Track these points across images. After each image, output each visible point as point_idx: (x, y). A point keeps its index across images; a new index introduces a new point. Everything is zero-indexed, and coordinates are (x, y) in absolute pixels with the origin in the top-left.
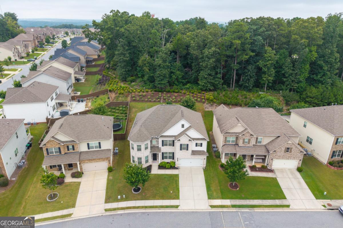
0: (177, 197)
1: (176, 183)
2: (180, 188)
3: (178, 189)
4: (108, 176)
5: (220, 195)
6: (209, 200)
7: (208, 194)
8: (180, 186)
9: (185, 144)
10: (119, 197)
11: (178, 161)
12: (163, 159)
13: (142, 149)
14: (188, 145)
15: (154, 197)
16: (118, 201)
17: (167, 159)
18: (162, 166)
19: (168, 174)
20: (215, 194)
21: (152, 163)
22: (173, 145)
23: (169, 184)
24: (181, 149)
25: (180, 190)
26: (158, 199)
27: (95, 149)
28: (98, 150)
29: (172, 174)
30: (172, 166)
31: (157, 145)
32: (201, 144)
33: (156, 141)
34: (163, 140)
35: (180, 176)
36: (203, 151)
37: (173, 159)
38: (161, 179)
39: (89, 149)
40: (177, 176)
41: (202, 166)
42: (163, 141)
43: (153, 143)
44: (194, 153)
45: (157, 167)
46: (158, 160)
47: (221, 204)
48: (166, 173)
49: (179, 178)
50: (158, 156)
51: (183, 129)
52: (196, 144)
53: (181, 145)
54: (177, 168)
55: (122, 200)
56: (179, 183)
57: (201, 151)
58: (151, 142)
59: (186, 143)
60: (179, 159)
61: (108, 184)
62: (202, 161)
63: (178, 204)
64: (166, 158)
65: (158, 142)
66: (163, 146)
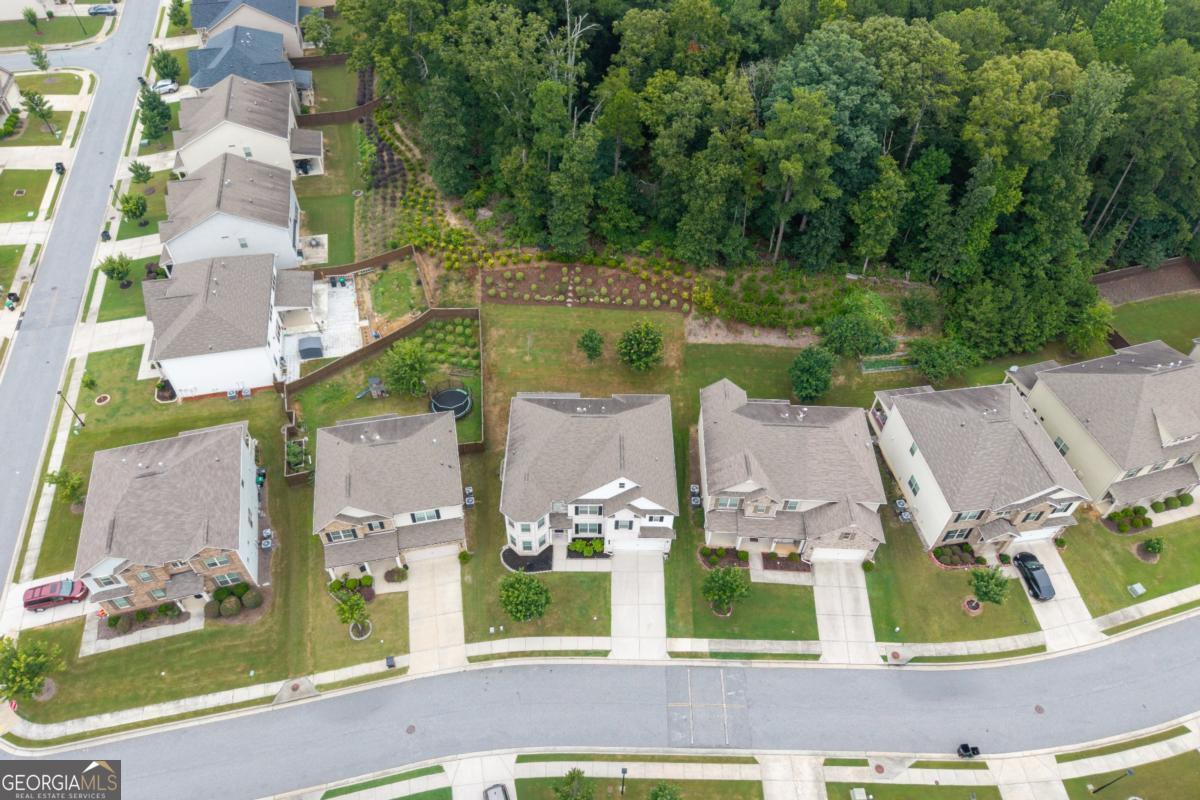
0: (605, 630)
1: (605, 597)
2: (612, 608)
3: (608, 612)
4: (463, 575)
5: (692, 628)
6: (669, 639)
7: (669, 626)
8: (612, 603)
9: (626, 520)
10: (492, 630)
12: (577, 533)
13: (532, 529)
14: (631, 522)
16: (490, 637)
17: (586, 532)
18: (575, 549)
19: (589, 572)
21: (553, 541)
22: (600, 514)
23: (591, 598)
24: (616, 527)
25: (613, 613)
26: (569, 635)
27: (427, 521)
28: (435, 523)
29: (597, 572)
30: (598, 550)
31: (564, 513)
32: (662, 518)
33: (562, 507)
34: (577, 505)
35: (614, 577)
36: (664, 527)
37: (600, 532)
38: (573, 587)
39: (414, 520)
40: (606, 577)
41: (662, 549)
42: (577, 508)
43: (556, 509)
44: (645, 531)
45: (565, 551)
47: (689, 649)
48: (584, 570)
49: (612, 583)
51: (622, 490)
52: (651, 518)
53: (617, 522)
54: (607, 556)
55: (498, 635)
56: (610, 597)
57: (660, 528)
59: (629, 519)
60: (613, 544)
61: (464, 595)
63: (608, 648)
65: (567, 508)
66: (577, 513)
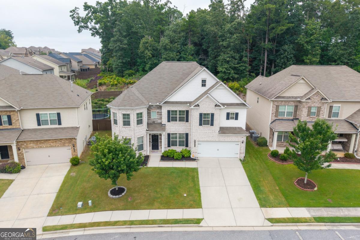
0: (197, 204)
1: (193, 181)
2: (201, 189)
3: (198, 191)
4: (69, 172)
5: (283, 199)
6: (264, 209)
7: (259, 199)
8: (201, 185)
9: (208, 112)
10: (80, 204)
11: (195, 146)
12: (169, 146)
13: (132, 123)
14: (213, 115)
15: (150, 204)
16: (75, 211)
17: (177, 146)
18: (168, 156)
19: (179, 168)
20: (271, 198)
21: (149, 154)
22: (187, 121)
23: (180, 182)
24: (200, 125)
25: (202, 191)
26: (159, 208)
27: (49, 126)
28: (57, 128)
29: (185, 168)
30: (186, 156)
31: (159, 121)
32: (237, 114)
33: (158, 112)
34: (169, 109)
35: (199, 170)
36: (239, 128)
37: (187, 146)
38: (164, 175)
39: (39, 124)
40: (195, 170)
41: (238, 156)
42: (169, 112)
43: (152, 117)
44: (223, 130)
45: (159, 158)
46: (161, 148)
47: (289, 216)
48: (174, 166)
49: (199, 174)
50: (161, 142)
51: (204, 89)
52: (228, 114)
53: (201, 115)
54: (194, 160)
55: (85, 209)
56: (198, 181)
57: (235, 127)
58: (148, 115)
59: (210, 112)
60: (196, 143)
61: (64, 183)
62: (238, 147)
63: (200, 217)
64: (174, 144)
65: (161, 115)
66: (169, 121)
